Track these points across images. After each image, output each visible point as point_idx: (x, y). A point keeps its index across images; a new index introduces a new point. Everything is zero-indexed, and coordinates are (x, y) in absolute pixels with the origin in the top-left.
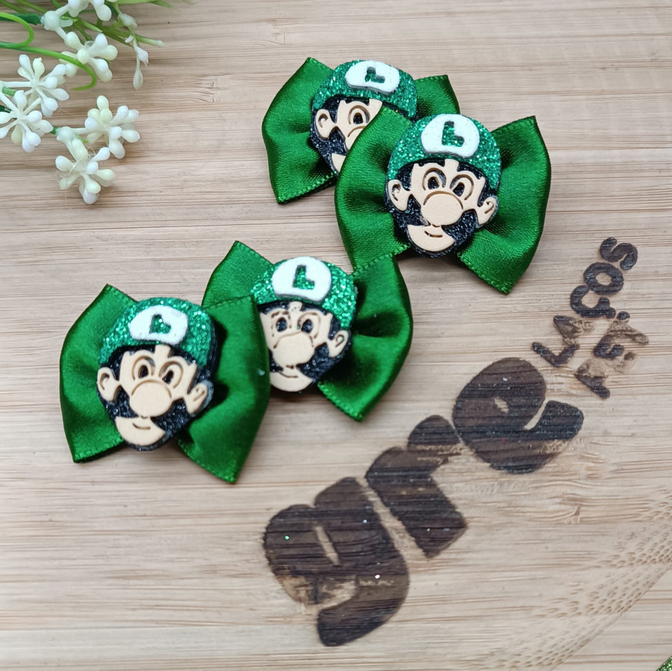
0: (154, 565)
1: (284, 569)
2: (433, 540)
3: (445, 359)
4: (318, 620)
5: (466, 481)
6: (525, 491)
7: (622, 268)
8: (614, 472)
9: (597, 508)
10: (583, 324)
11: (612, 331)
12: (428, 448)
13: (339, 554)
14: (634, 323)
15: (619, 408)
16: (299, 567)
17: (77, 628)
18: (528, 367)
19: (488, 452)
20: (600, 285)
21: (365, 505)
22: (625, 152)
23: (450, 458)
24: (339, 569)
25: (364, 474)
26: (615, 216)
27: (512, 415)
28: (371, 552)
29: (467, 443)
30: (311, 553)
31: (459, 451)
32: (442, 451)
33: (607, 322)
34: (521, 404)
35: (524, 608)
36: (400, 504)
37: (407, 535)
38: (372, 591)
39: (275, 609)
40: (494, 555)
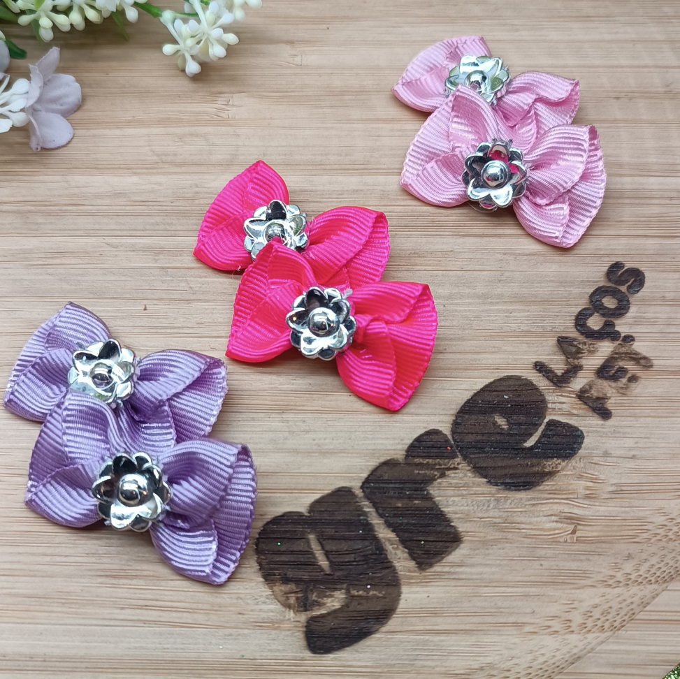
1: (275, 575)
2: (427, 552)
3: (447, 374)
4: (306, 626)
5: (462, 496)
6: (521, 508)
7: (629, 291)
8: (612, 492)
9: (595, 528)
10: (587, 346)
11: (616, 353)
12: (425, 462)
13: (332, 564)
14: (639, 347)
15: (620, 430)
16: (290, 574)
17: (66, 625)
18: (529, 385)
19: (486, 467)
20: (606, 308)
21: (359, 515)
22: (636, 179)
23: (447, 473)
24: (331, 577)
25: (360, 484)
26: (624, 241)
27: (511, 432)
28: (363, 563)
29: (465, 458)
30: (302, 560)
31: (456, 466)
32: (440, 465)
33: (612, 345)
34: (520, 421)
35: (516, 624)
36: (395, 516)
37: (400, 547)
38: (362, 601)
39: (264, 615)
40: (487, 570)
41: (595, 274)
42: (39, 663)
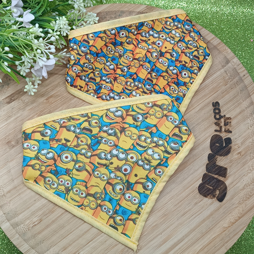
0: (187, 210)
1: (206, 195)
2: (224, 174)
3: (203, 143)
4: (217, 199)
5: (222, 161)
6: (231, 157)
7: (218, 107)
8: (241, 144)
9: (243, 152)
10: (220, 122)
11: (225, 120)
12: (212, 160)
13: (212, 187)
14: (227, 116)
15: (235, 133)
16: (208, 193)
18: (216, 136)
19: (221, 154)
20: (217, 113)
21: (210, 176)
23: (217, 159)
24: (214, 189)
25: (206, 171)
27: (220, 145)
28: (217, 183)
29: (217, 155)
30: (208, 190)
31: (217, 157)
32: (215, 159)
33: (223, 119)
34: (220, 142)
35: (244, 175)
36: (215, 172)
37: (220, 177)
38: (221, 189)
39: (210, 202)
40: (234, 170)
41: (211, 107)
42: (185, 237)
